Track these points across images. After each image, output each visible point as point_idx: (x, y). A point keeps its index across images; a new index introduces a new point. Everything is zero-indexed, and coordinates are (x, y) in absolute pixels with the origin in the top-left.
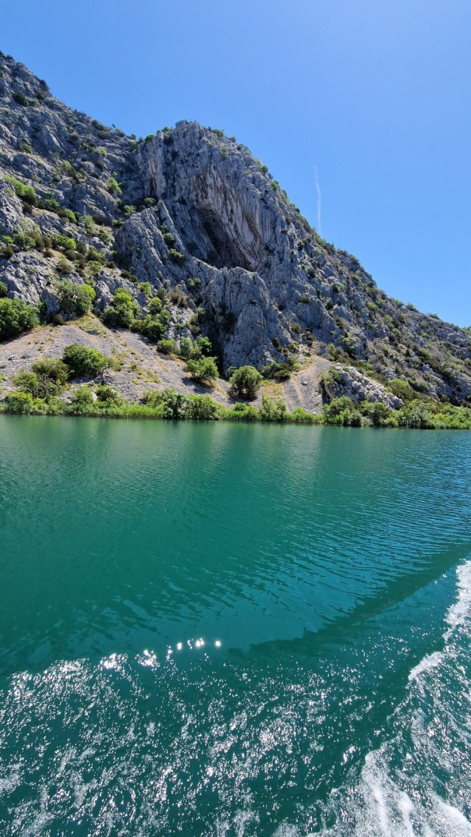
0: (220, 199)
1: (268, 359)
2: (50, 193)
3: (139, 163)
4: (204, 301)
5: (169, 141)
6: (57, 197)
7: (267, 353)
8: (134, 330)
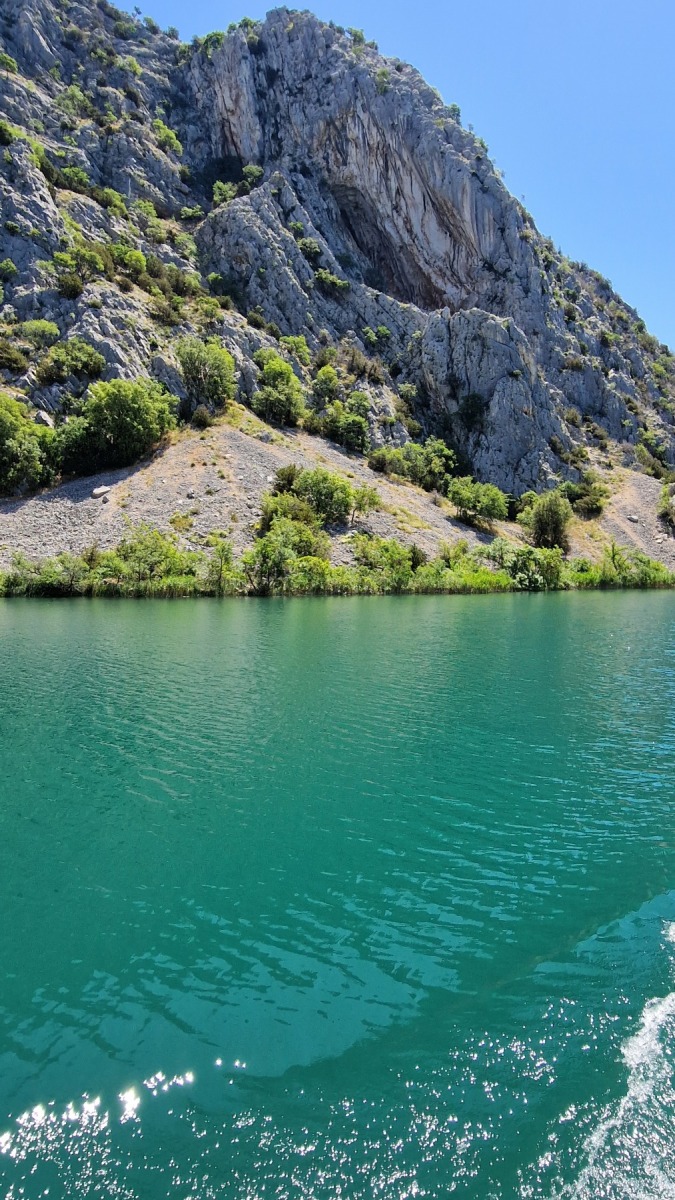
0: (373, 167)
1: (550, 477)
2: (63, 153)
3: (195, 89)
4: (405, 371)
5: (258, 49)
6: (76, 162)
7: (546, 466)
8: (312, 431)
